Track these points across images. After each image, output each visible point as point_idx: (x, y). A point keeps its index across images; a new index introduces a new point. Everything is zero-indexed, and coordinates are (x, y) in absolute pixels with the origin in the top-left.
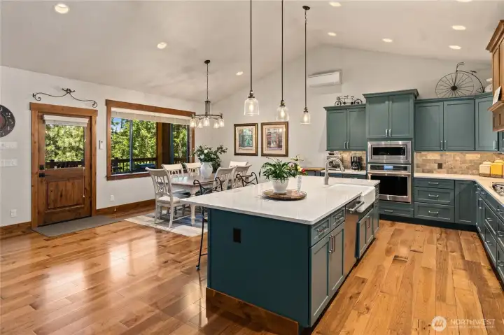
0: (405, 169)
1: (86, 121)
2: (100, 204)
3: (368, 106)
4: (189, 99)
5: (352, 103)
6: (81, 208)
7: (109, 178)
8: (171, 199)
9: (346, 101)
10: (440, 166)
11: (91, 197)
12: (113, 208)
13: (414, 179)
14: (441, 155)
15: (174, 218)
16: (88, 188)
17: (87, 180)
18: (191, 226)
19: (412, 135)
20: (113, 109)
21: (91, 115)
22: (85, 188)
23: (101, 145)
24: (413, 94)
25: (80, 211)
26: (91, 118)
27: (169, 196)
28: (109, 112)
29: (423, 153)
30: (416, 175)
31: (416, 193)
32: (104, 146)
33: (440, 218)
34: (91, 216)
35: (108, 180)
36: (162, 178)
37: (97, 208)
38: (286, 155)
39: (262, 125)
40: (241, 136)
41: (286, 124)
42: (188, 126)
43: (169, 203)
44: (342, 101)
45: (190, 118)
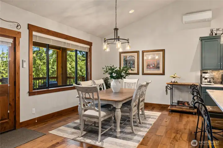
1: (11, 40)
2: (24, 117)
4: (88, 32)
6: (6, 122)
7: (31, 94)
8: (100, 114)
9: (218, 32)
11: (15, 112)
12: (34, 119)
15: (102, 131)
16: (12, 104)
17: (11, 96)
18: (116, 137)
20: (34, 33)
21: (15, 37)
22: (10, 104)
23: (24, 64)
25: (5, 125)
26: (15, 39)
27: (98, 111)
28: (30, 35)
32: (26, 65)
34: (15, 129)
35: (29, 95)
36: (91, 94)
37: (21, 121)
38: (163, 74)
39: (143, 52)
40: (126, 61)
41: (163, 51)
42: (87, 53)
43: (97, 118)
44: (215, 32)
45: (89, 47)
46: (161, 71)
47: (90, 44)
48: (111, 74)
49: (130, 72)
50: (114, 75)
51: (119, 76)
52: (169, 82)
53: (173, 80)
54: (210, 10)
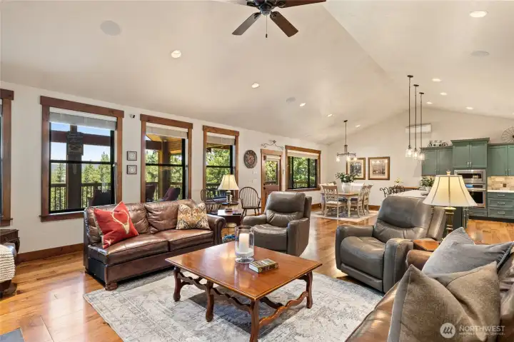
0: (481, 187)
3: (454, 147)
4: (319, 143)
5: (440, 145)
8: (338, 203)
9: (436, 144)
10: (505, 186)
13: (487, 193)
14: (506, 179)
19: (485, 166)
20: (288, 151)
23: (284, 172)
24: (487, 140)
26: (281, 156)
28: (286, 153)
29: (492, 177)
30: (488, 191)
31: (489, 201)
33: (506, 217)
38: (388, 179)
39: (369, 159)
40: (352, 167)
41: (389, 158)
42: (316, 160)
43: (336, 205)
44: (433, 143)
45: (318, 155)
46: (386, 176)
47: (319, 152)
48: (342, 179)
49: (356, 177)
50: (345, 179)
51: (348, 180)
52: (393, 186)
53: (397, 184)
54: (430, 124)
